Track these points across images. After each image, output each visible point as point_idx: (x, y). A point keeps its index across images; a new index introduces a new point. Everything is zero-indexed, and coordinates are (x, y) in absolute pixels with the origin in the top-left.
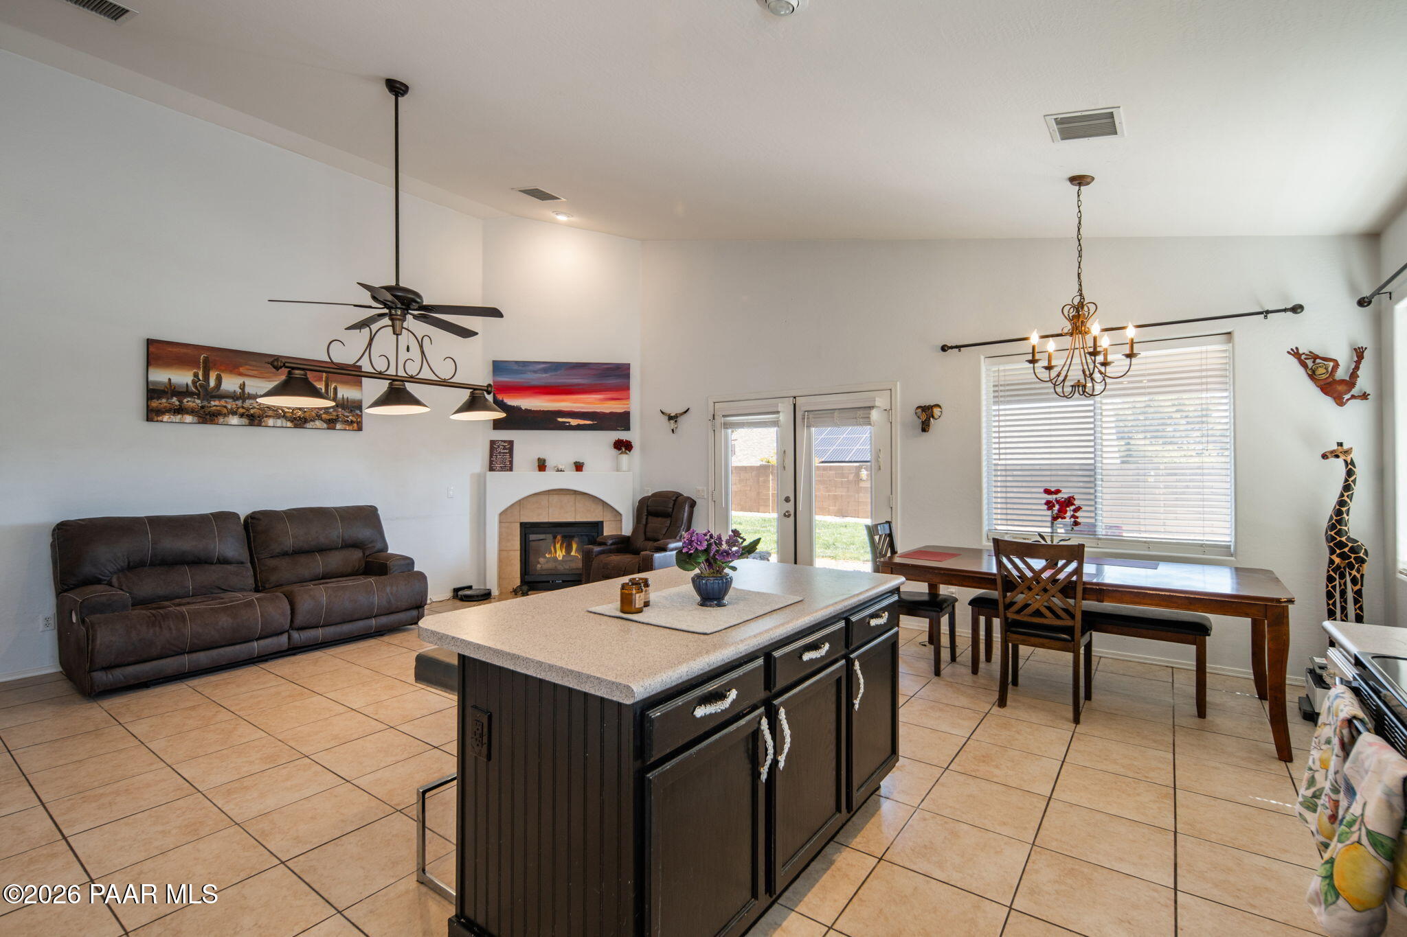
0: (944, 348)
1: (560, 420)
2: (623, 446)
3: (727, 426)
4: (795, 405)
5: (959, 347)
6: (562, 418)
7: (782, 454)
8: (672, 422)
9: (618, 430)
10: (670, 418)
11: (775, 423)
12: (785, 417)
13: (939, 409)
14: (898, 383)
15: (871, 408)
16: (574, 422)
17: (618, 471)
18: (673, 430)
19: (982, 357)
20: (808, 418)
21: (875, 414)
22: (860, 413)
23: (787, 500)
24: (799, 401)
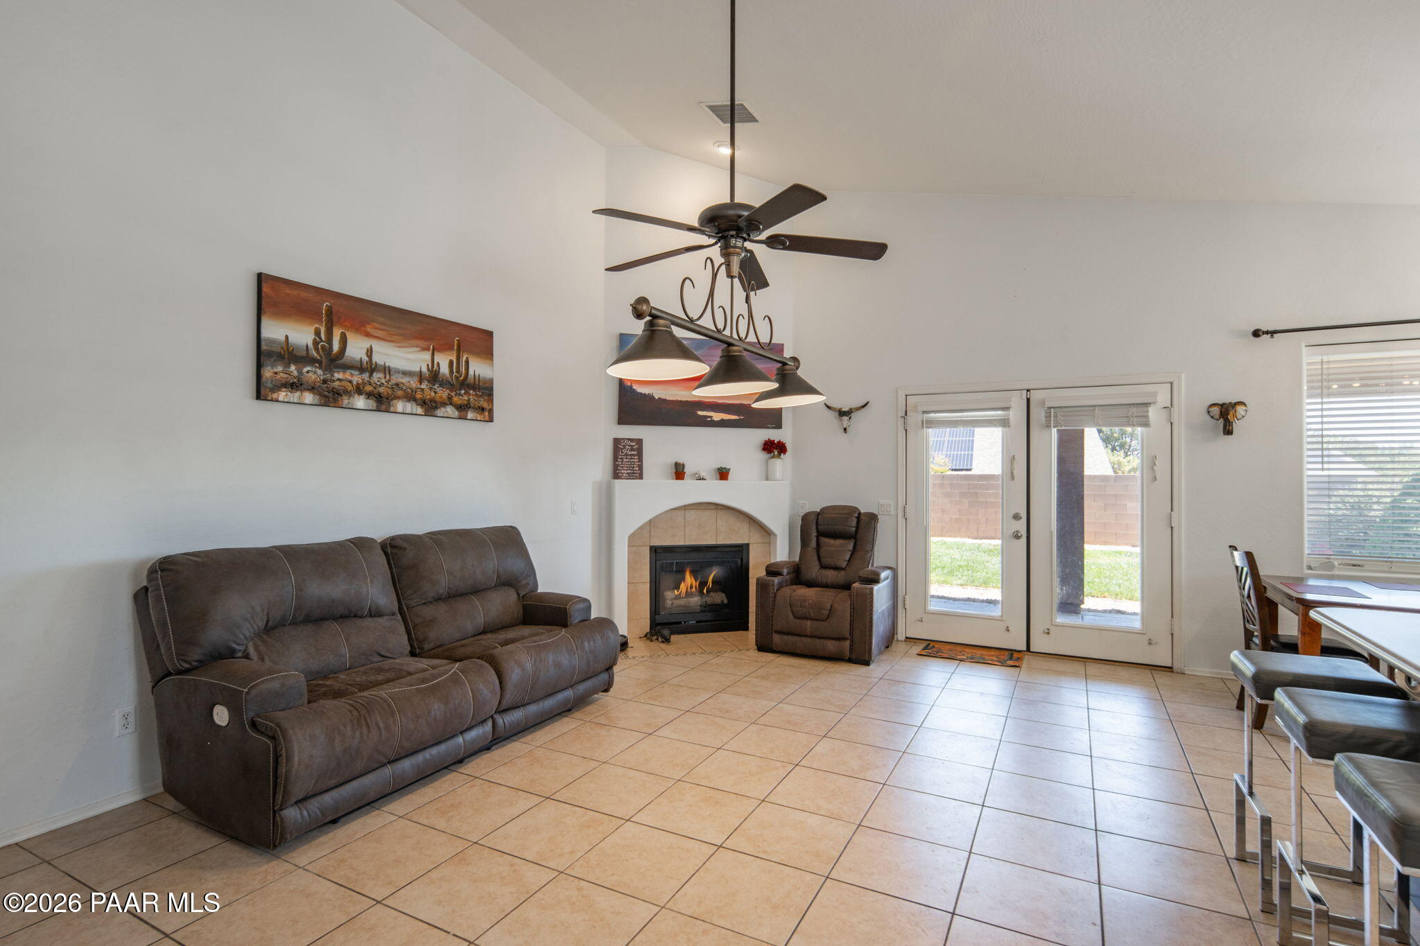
0: (1256, 334)
1: (700, 413)
2: (774, 448)
3: (930, 424)
4: (1028, 400)
5: (1272, 333)
6: (703, 411)
7: (1010, 461)
8: (845, 418)
9: (768, 428)
10: (842, 413)
11: (1004, 423)
12: (1016, 414)
13: (1244, 408)
14: (1183, 375)
15: (1147, 405)
16: (717, 416)
17: (767, 480)
18: (845, 429)
19: (1304, 345)
20: (1056, 416)
21: (1153, 413)
22: (1134, 410)
23: (1017, 517)
24: (1035, 396)
